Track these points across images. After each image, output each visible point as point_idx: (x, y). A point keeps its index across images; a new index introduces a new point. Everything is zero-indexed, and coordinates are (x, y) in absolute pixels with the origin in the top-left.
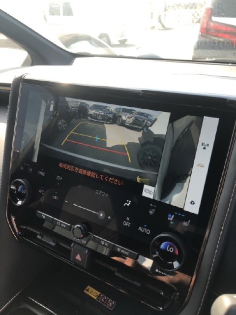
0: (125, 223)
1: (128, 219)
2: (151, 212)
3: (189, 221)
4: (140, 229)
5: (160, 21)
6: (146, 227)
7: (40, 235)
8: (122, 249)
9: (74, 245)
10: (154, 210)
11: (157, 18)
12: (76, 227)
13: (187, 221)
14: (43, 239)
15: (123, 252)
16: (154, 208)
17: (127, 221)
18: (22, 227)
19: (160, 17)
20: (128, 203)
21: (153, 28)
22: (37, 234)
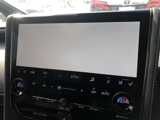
0: (92, 92)
1: (94, 89)
2: (108, 82)
3: (132, 83)
4: (103, 93)
5: (68, 4)
6: (106, 92)
7: (35, 112)
8: (93, 108)
9: (60, 113)
10: (109, 80)
11: (67, 2)
12: (61, 100)
13: (131, 83)
14: (38, 114)
15: (94, 109)
16: (109, 79)
17: (93, 90)
18: (22, 109)
19: (68, 2)
20: (92, 79)
21: (65, 7)
22: (33, 112)
